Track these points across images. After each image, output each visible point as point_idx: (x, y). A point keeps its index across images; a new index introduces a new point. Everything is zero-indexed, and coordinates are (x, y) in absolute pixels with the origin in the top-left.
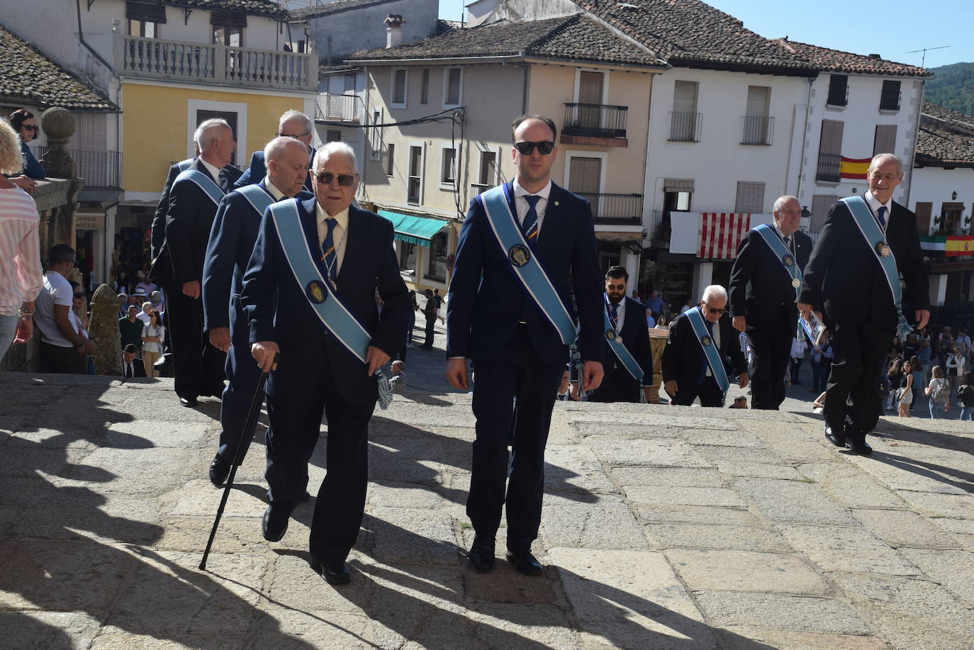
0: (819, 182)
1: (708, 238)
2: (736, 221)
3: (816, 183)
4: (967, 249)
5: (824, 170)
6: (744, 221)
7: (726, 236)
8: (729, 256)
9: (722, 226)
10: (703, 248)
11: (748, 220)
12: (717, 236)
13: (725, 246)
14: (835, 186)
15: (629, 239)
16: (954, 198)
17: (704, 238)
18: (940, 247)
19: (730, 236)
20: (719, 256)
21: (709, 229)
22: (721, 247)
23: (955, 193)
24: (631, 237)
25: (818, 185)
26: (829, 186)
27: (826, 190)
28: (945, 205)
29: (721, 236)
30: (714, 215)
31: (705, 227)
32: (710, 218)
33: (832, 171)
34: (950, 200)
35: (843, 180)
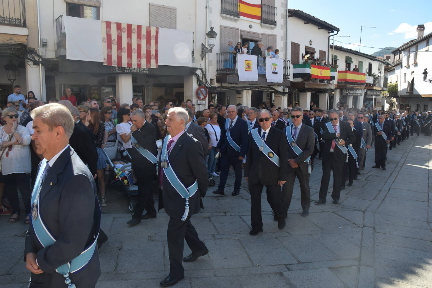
0: (223, 15)
1: (114, 47)
2: (144, 32)
3: (221, 16)
4: (321, 74)
5: (227, 7)
6: (153, 33)
7: (134, 46)
8: (139, 65)
9: (129, 36)
10: (110, 57)
11: (157, 33)
12: (124, 45)
13: (134, 56)
14: (236, 21)
15: (9, 42)
16: (310, 45)
17: (109, 47)
18: (308, 70)
19: (139, 46)
20: (129, 65)
21: (114, 37)
22: (129, 56)
23: (310, 41)
24: (11, 39)
25: (223, 18)
26: (231, 19)
27: (229, 23)
28: (306, 48)
29: (129, 46)
30: (119, 26)
31: (109, 36)
32: (114, 27)
33: (232, 8)
34: (309, 46)
35: (241, 17)
